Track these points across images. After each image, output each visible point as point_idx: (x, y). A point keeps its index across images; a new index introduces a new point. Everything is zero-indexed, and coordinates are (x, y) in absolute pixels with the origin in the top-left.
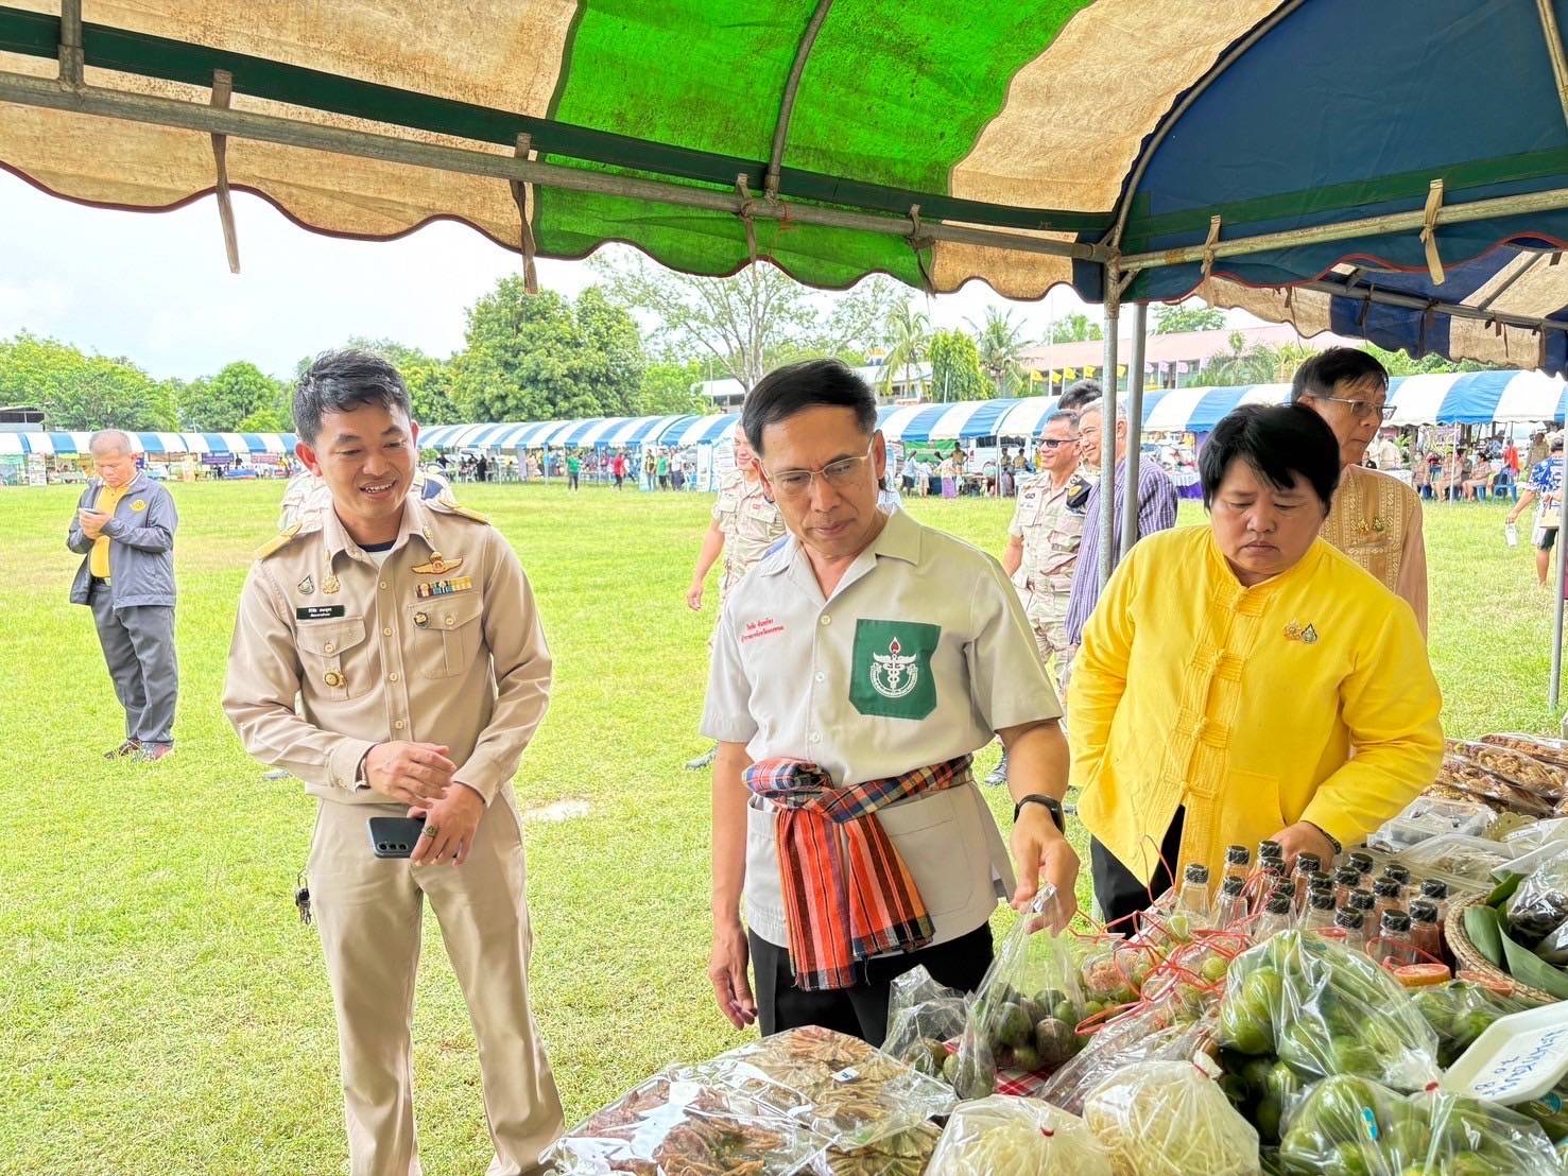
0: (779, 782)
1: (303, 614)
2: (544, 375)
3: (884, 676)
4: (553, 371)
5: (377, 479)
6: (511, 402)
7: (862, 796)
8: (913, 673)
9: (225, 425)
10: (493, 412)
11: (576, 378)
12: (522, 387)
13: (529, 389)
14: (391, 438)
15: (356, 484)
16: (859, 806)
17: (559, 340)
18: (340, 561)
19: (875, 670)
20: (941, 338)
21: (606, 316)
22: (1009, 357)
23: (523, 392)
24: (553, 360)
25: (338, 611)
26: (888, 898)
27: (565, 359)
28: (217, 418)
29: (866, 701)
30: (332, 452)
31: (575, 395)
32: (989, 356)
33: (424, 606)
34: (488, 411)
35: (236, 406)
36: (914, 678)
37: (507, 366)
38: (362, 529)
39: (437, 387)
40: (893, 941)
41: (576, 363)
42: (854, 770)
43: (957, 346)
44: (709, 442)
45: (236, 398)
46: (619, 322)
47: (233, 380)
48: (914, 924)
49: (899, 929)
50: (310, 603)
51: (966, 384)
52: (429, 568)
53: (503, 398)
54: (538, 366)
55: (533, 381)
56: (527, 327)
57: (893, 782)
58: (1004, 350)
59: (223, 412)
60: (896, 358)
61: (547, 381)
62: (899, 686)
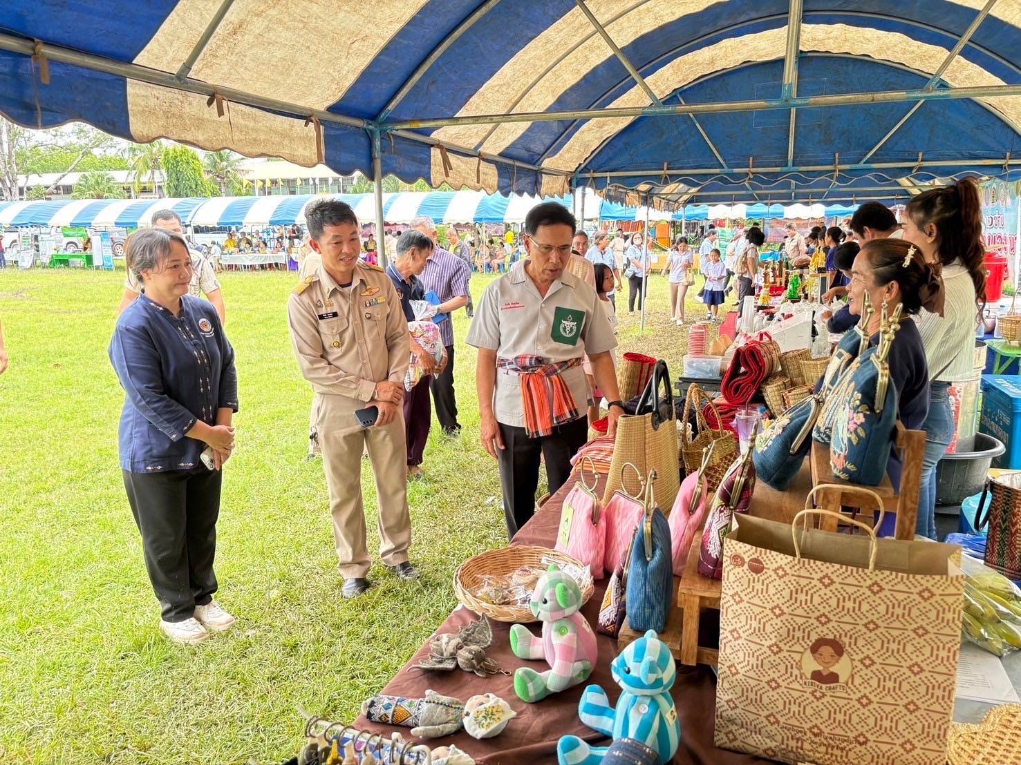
0: (531, 363)
1: (321, 317)
3: (565, 328)
5: (348, 255)
7: (556, 367)
8: (575, 328)
14: (354, 236)
15: (339, 258)
16: (556, 371)
18: (333, 293)
19: (562, 326)
20: (171, 152)
22: (229, 169)
25: (335, 315)
26: (566, 402)
29: (556, 336)
30: (329, 244)
32: (214, 167)
33: (368, 310)
38: (339, 277)
40: (569, 416)
42: (554, 359)
43: (184, 157)
48: (575, 410)
49: (571, 412)
50: (323, 311)
51: (194, 187)
52: (367, 293)
57: (566, 362)
58: (225, 163)
60: (141, 164)
62: (570, 333)
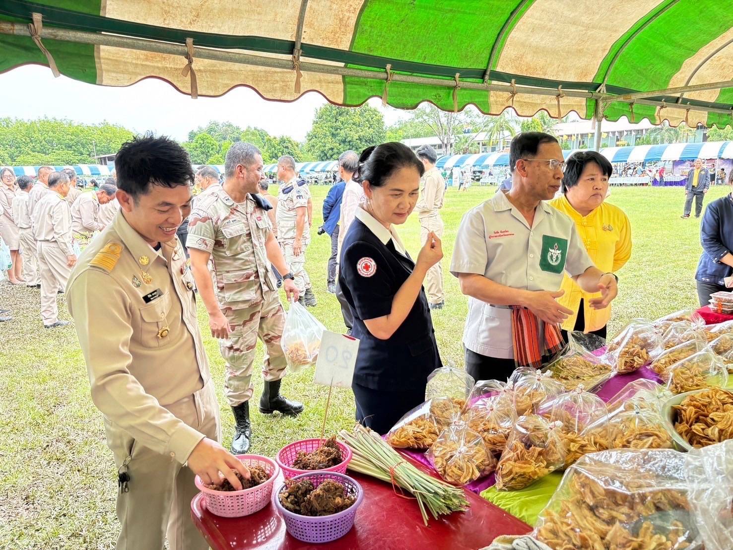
2: (349, 139)
4: (353, 137)
6: (335, 150)
9: (199, 161)
10: (328, 155)
11: (360, 139)
12: (340, 144)
13: (342, 145)
17: (354, 124)
21: (371, 113)
23: (340, 147)
24: (352, 133)
27: (357, 132)
28: (196, 158)
31: (360, 148)
34: (326, 155)
35: (203, 153)
36: (560, 259)
37: (333, 135)
39: (285, 145)
41: (362, 134)
44: (459, 166)
45: (203, 150)
46: (376, 115)
47: (202, 142)
53: (332, 149)
54: (346, 135)
55: (344, 142)
56: (341, 119)
59: (198, 156)
61: (349, 142)
62: (556, 261)
